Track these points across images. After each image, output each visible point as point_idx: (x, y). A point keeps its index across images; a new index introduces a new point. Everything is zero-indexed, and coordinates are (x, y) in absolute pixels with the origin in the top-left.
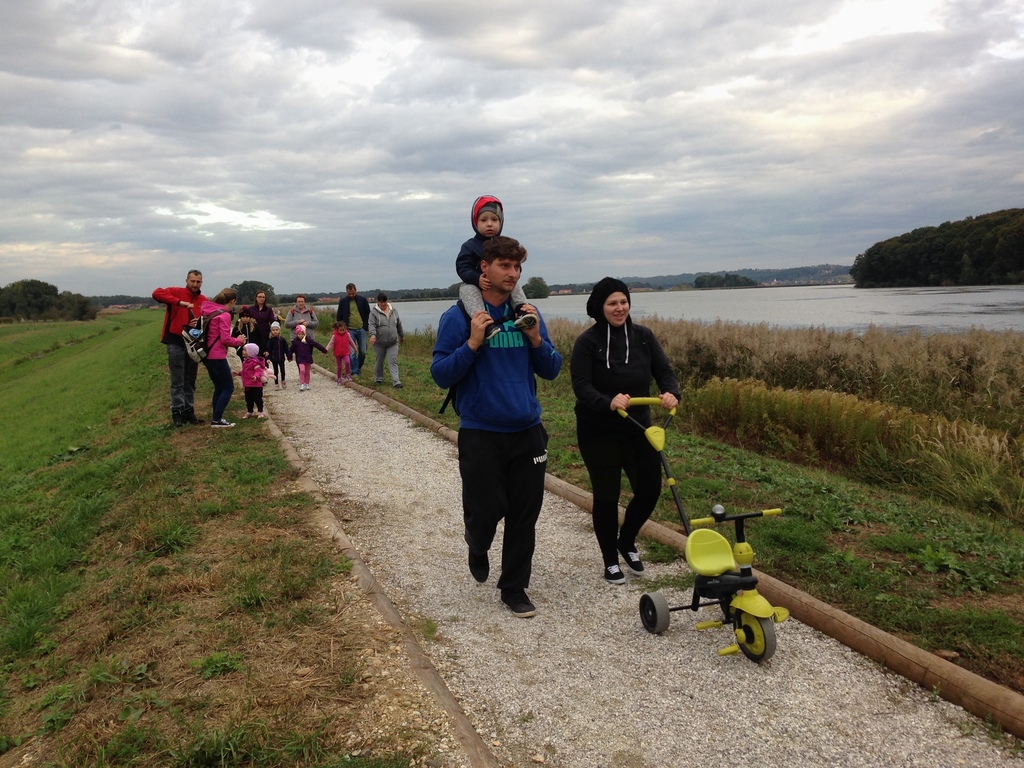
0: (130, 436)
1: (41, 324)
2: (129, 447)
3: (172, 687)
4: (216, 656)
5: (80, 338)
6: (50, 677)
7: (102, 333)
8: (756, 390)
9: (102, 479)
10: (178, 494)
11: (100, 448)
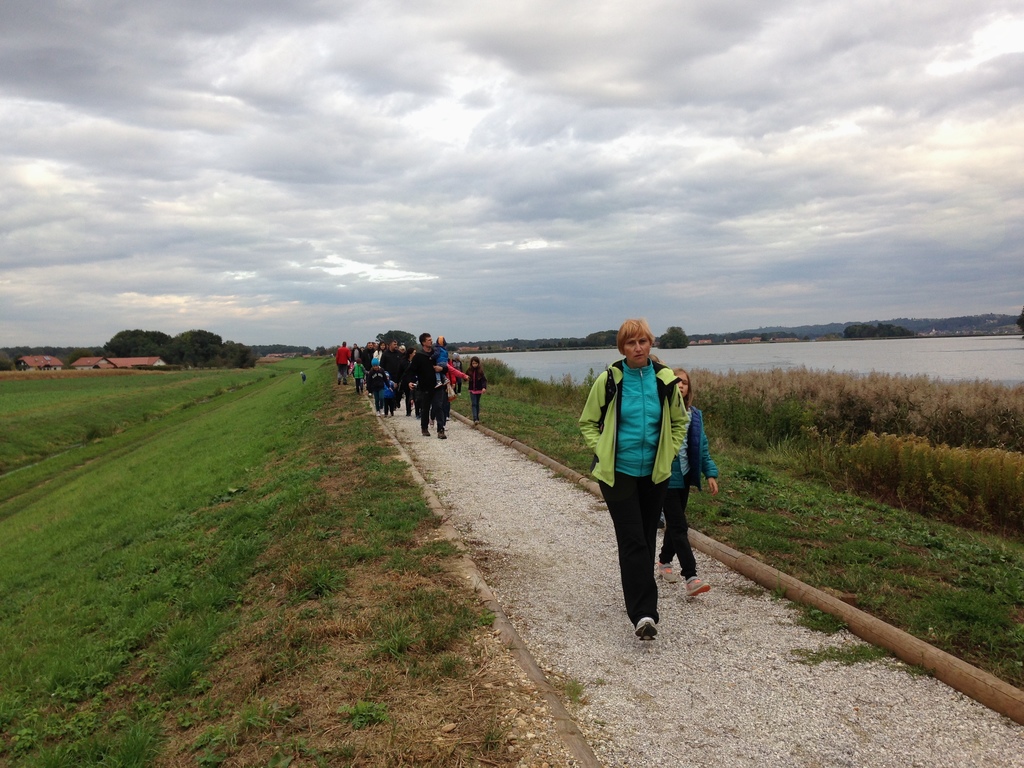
0: (284, 479)
1: (206, 371)
2: (283, 490)
3: (320, 735)
4: (363, 705)
5: (241, 384)
6: (205, 717)
7: (260, 380)
8: (917, 448)
9: (258, 520)
10: (327, 537)
11: (256, 489)
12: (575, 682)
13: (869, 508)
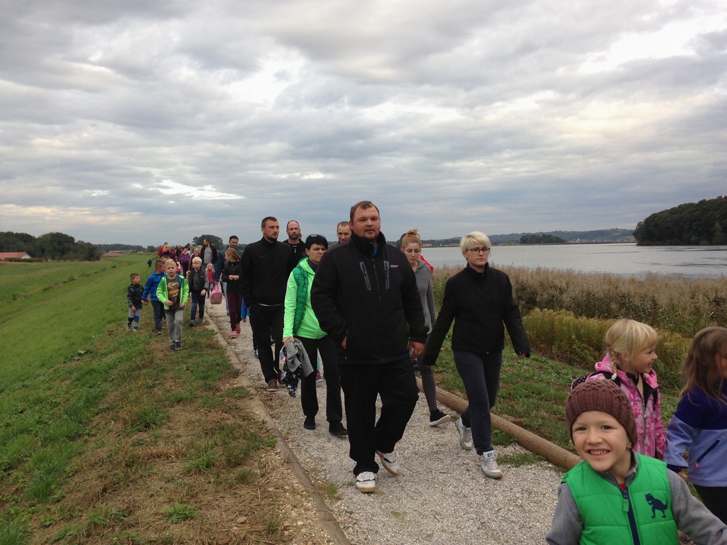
0: (121, 344)
1: (62, 263)
2: (120, 351)
3: (147, 529)
4: (179, 506)
5: (89, 273)
6: (61, 518)
7: (104, 270)
8: (566, 319)
9: (101, 374)
10: (154, 386)
11: (100, 351)
12: (332, 485)
13: (534, 359)
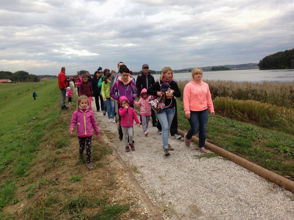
0: (50, 115)
1: (24, 83)
2: (50, 118)
3: (63, 185)
4: (75, 176)
5: (35, 87)
6: (28, 182)
7: (41, 86)
8: (230, 100)
9: (42, 127)
11: (41, 118)
12: (135, 167)
13: (216, 117)
